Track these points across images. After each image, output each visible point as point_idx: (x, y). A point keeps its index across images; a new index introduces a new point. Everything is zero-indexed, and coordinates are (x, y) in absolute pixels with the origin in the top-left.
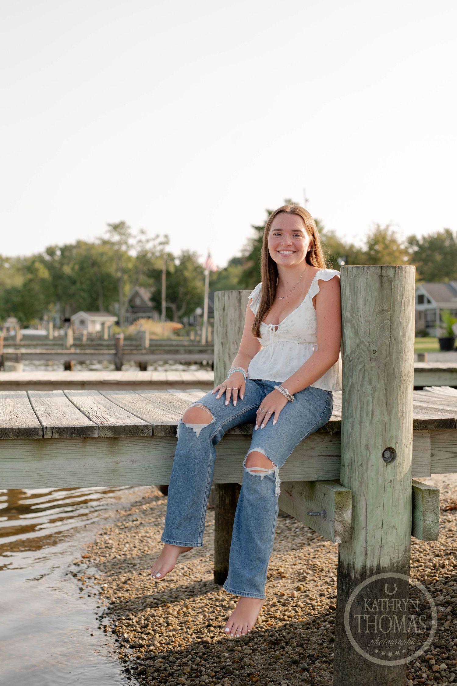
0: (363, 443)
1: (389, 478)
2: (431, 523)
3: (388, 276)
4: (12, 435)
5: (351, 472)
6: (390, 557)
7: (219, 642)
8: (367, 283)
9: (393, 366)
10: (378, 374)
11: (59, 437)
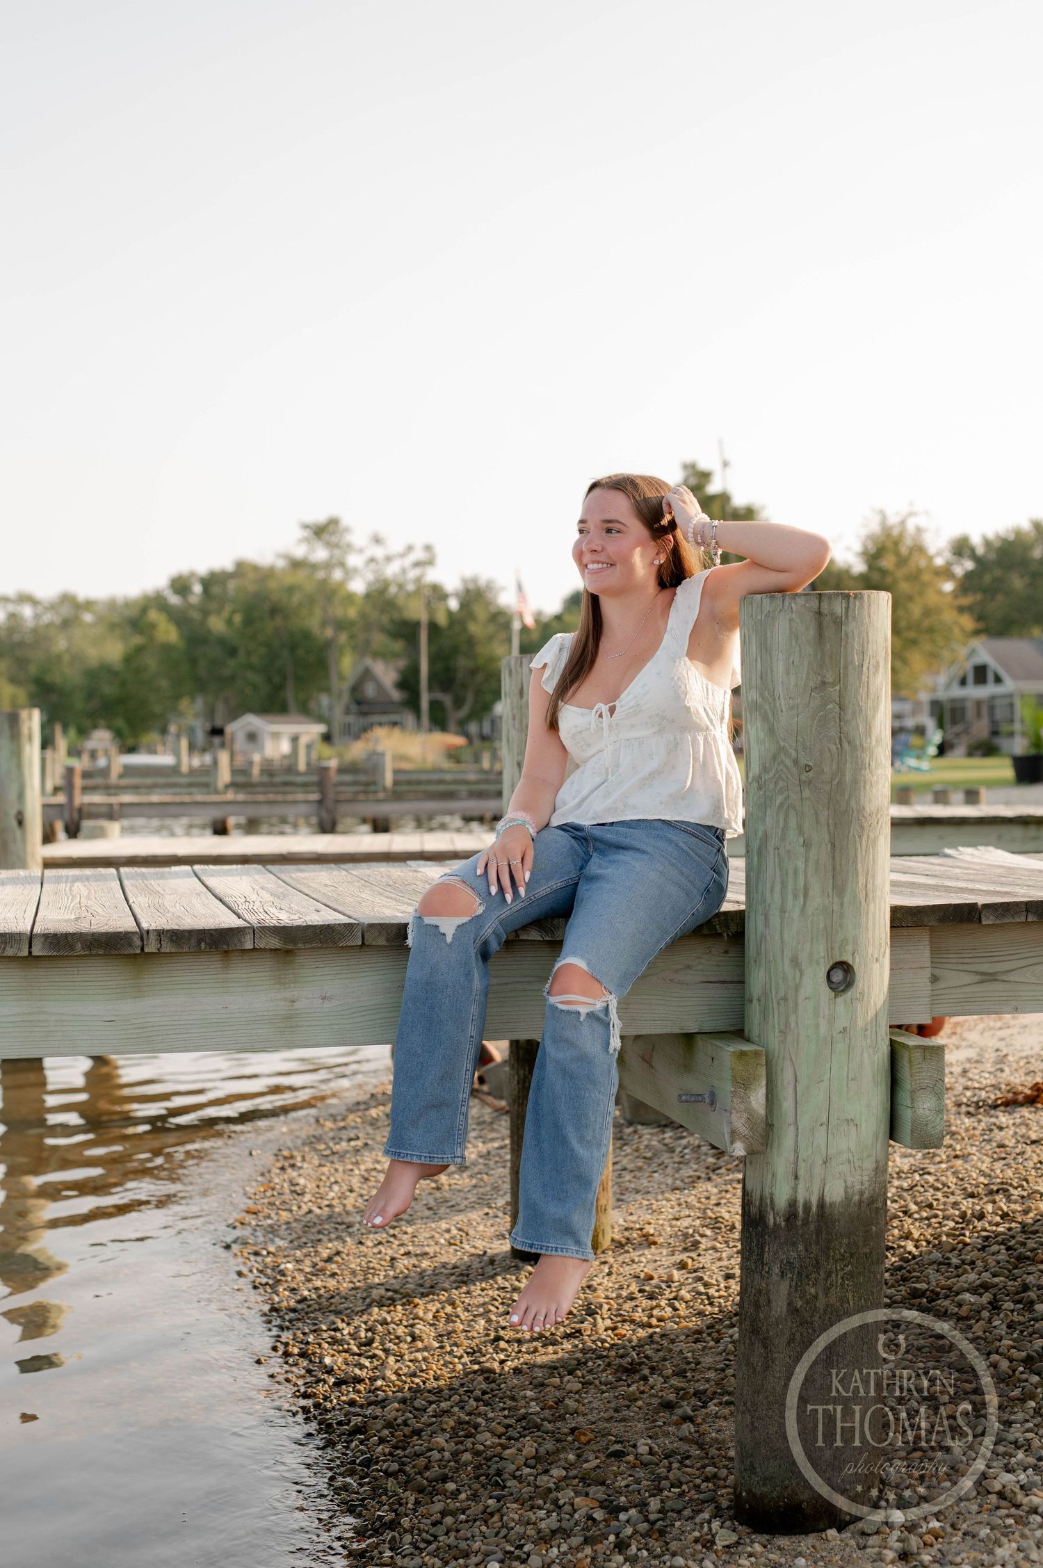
0: (788, 954)
1: (841, 1023)
2: (927, 1113)
3: (832, 614)
4: (79, 946)
5: (765, 1012)
6: (845, 1182)
7: (517, 1371)
8: (790, 629)
9: (846, 797)
10: (817, 815)
11: (173, 950)
